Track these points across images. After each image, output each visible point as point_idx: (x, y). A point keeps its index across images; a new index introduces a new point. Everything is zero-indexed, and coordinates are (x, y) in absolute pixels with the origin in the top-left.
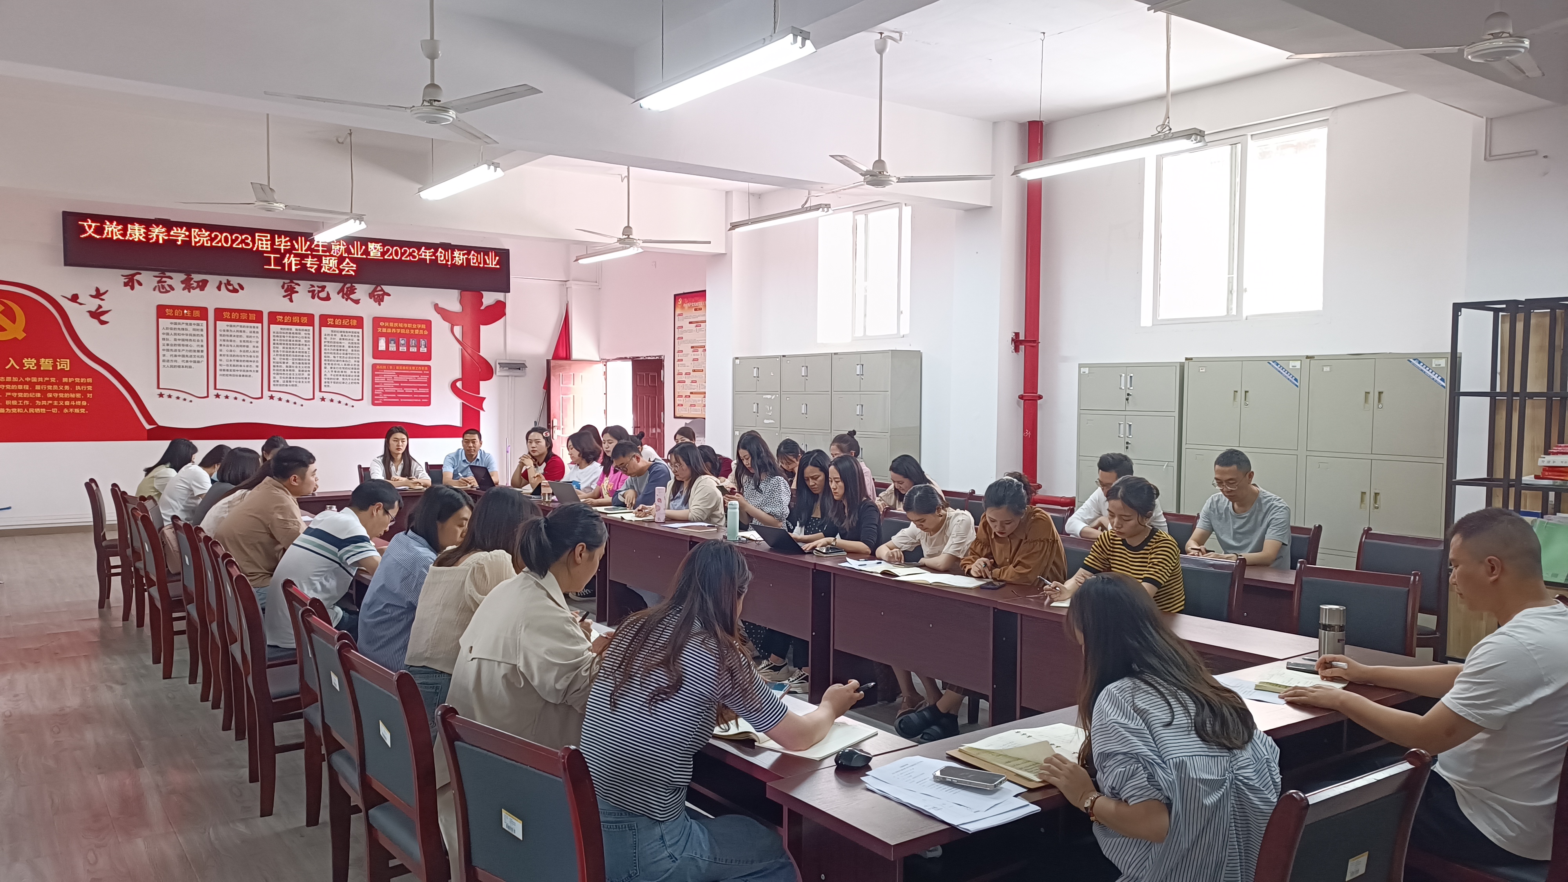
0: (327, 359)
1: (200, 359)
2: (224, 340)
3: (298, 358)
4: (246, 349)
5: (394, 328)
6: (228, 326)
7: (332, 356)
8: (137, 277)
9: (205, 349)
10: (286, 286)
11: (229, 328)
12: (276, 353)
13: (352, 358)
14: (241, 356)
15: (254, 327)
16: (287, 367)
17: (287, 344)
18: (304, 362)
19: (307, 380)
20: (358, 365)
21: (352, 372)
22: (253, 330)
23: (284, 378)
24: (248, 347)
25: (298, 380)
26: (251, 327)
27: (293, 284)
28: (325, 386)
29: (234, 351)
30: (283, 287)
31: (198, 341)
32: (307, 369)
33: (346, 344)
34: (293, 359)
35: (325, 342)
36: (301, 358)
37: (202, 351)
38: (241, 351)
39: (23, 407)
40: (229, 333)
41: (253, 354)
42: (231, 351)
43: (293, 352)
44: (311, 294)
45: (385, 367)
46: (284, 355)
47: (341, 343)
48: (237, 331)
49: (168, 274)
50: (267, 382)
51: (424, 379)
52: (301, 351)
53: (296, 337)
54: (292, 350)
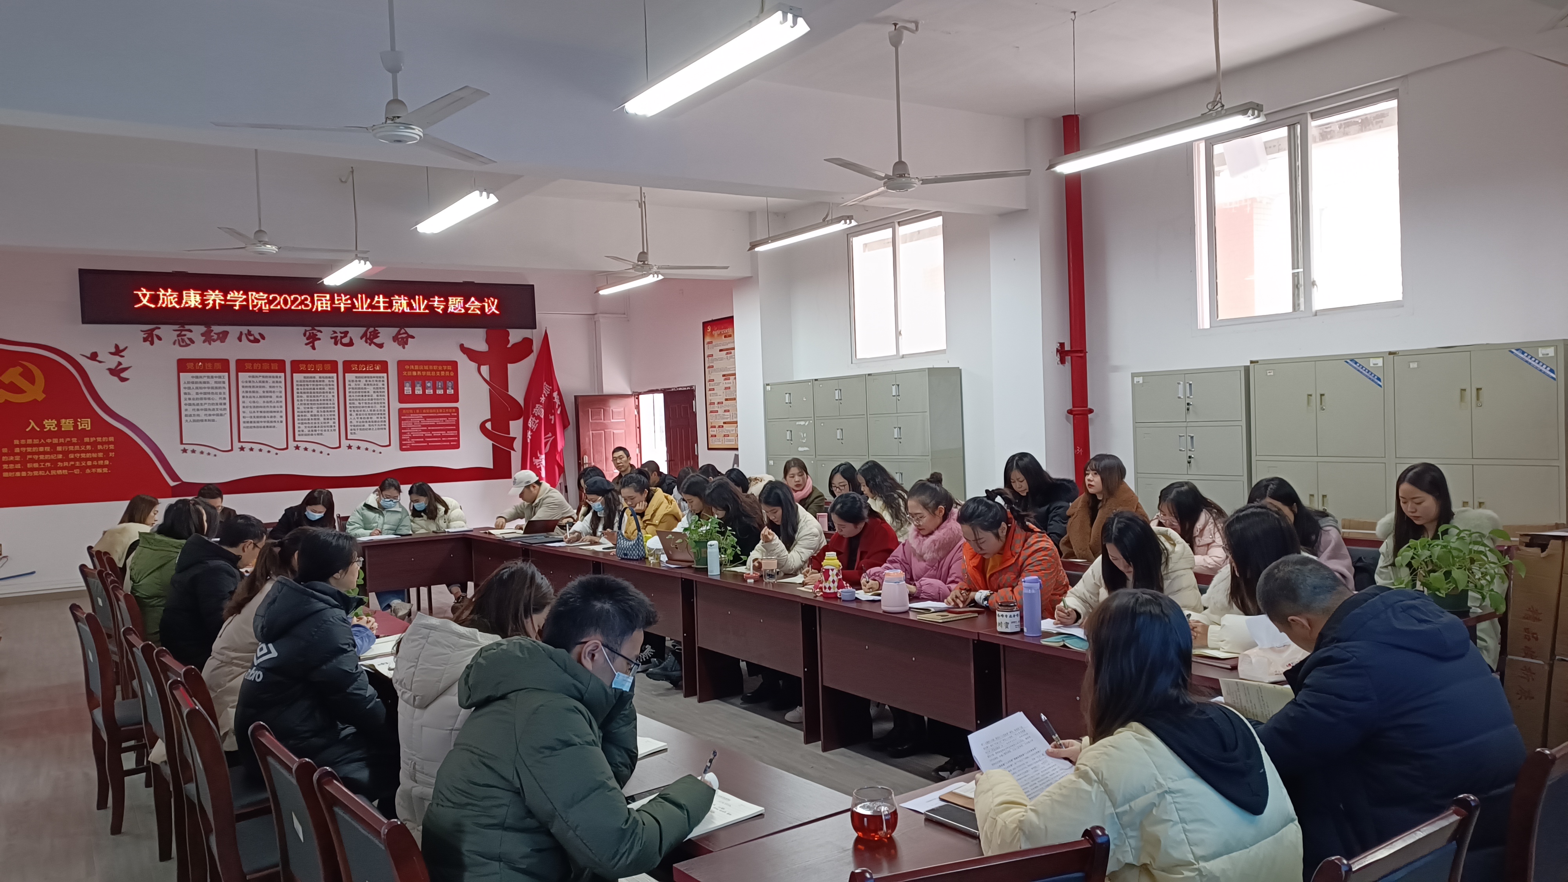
0: (352, 405)
1: (223, 412)
2: (247, 392)
3: (322, 406)
4: (269, 399)
5: (419, 370)
6: (250, 377)
7: (357, 403)
8: (156, 332)
9: (227, 401)
10: (308, 334)
11: (251, 379)
12: (300, 402)
13: (378, 403)
14: (264, 407)
15: (277, 377)
16: (311, 415)
17: (311, 393)
18: (329, 410)
19: (333, 428)
20: (384, 411)
21: (378, 418)
22: (275, 380)
23: (309, 427)
24: (271, 397)
25: (323, 429)
26: (273, 377)
27: (314, 332)
28: (351, 433)
29: (257, 402)
30: (305, 335)
31: (220, 393)
32: (333, 417)
33: (371, 389)
34: (318, 408)
35: (350, 388)
36: (326, 406)
37: (225, 404)
38: (264, 402)
39: (45, 469)
40: (251, 384)
41: (276, 405)
42: (254, 402)
43: (318, 400)
44: (333, 340)
45: (411, 411)
46: (308, 404)
47: (365, 388)
48: (260, 382)
49: (187, 327)
50: (291, 431)
51: (452, 421)
52: (326, 398)
53: (320, 385)
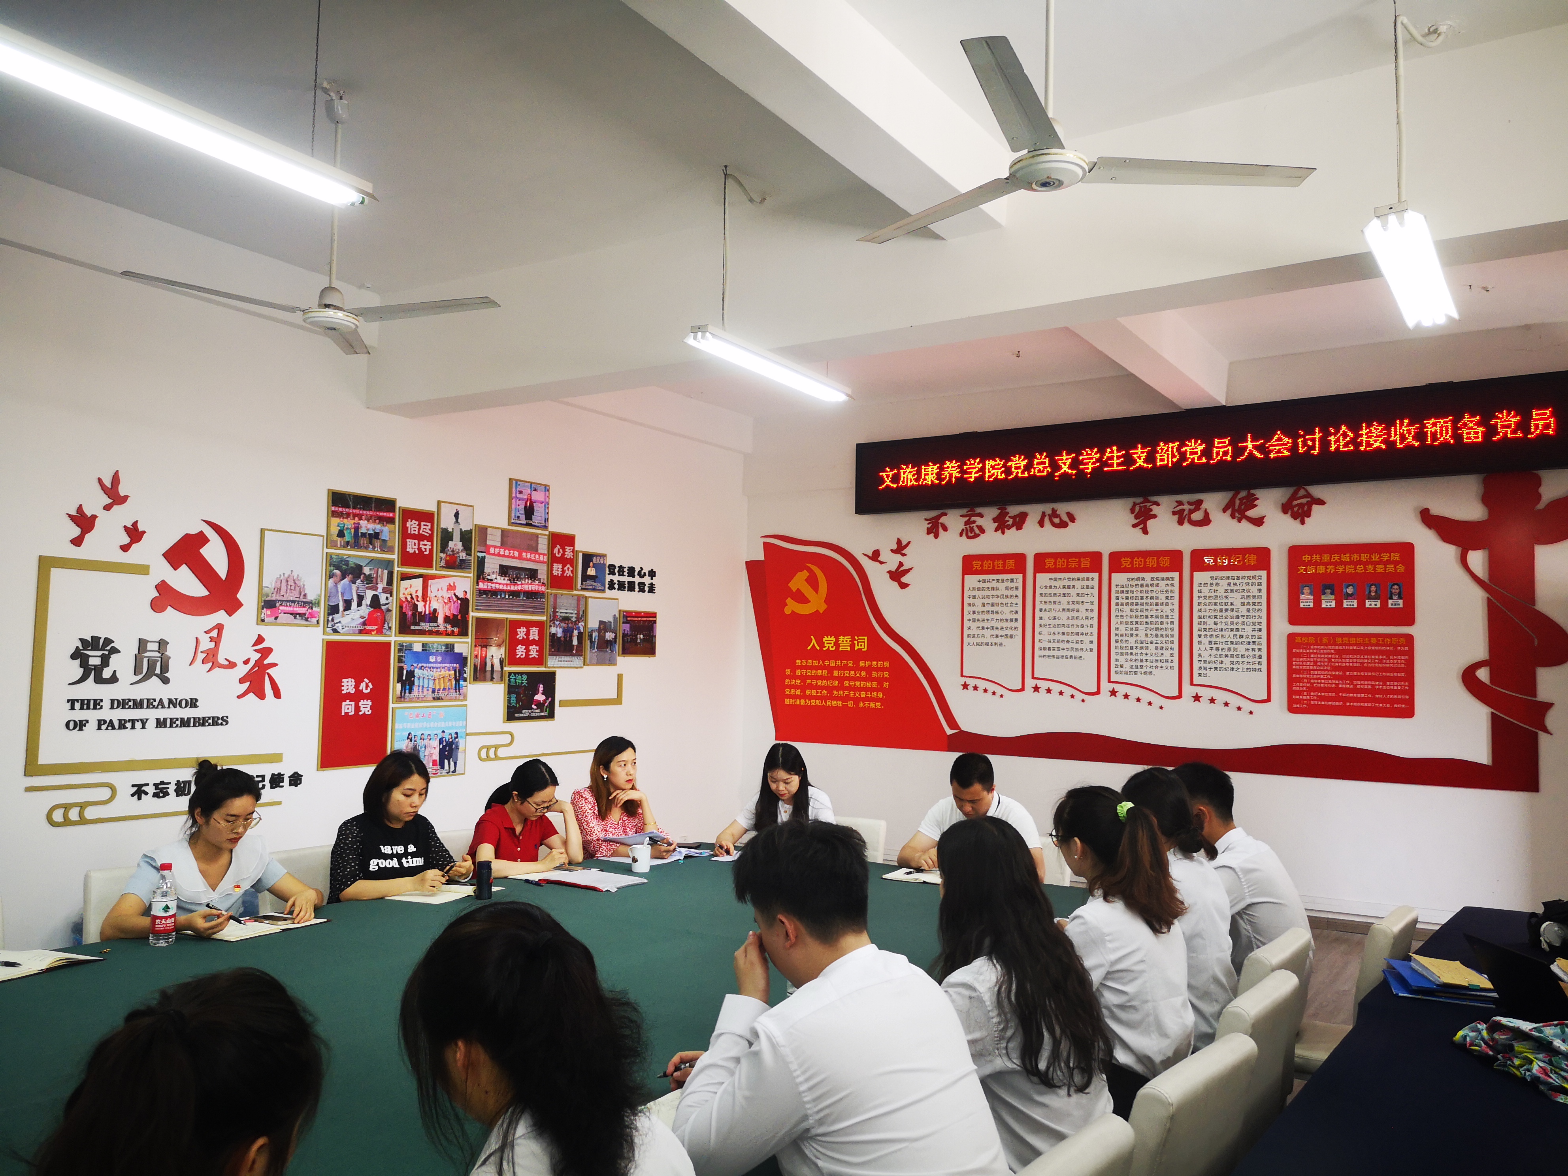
0: (1202, 627)
1: (1014, 633)
2: (1046, 602)
3: (1155, 626)
4: (1075, 614)
5: (1330, 563)
6: (1051, 579)
7: (1210, 621)
8: (943, 520)
9: (1019, 616)
10: (1137, 509)
11: (1053, 583)
12: (1119, 620)
13: (1248, 624)
14: (1068, 626)
15: (1088, 579)
16: (1136, 641)
17: (1137, 604)
18: (1164, 633)
19: (1169, 664)
20: (1260, 637)
21: (1247, 649)
22: (1085, 583)
23: (1131, 660)
25: (1154, 664)
26: (1083, 579)
27: (1148, 504)
28: (1200, 675)
29: (1060, 618)
30: (1132, 511)
31: (1012, 605)
32: (1170, 645)
33: (1237, 598)
34: (1146, 629)
35: (1199, 598)
36: (1160, 626)
37: (1017, 621)
38: (1068, 618)
39: (821, 698)
40: (1053, 591)
41: (1085, 623)
42: (1055, 618)
43: (1147, 617)
44: (1176, 517)
45: (1312, 640)
46: (1132, 623)
47: (1227, 597)
49: (979, 510)
50: (1106, 667)
51: (1398, 662)
52: (1159, 614)
53: (1152, 591)
54: (1144, 614)
